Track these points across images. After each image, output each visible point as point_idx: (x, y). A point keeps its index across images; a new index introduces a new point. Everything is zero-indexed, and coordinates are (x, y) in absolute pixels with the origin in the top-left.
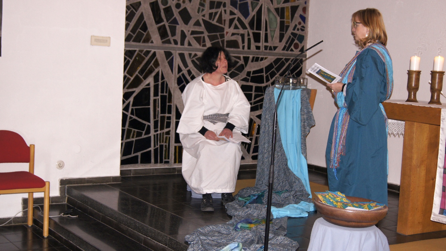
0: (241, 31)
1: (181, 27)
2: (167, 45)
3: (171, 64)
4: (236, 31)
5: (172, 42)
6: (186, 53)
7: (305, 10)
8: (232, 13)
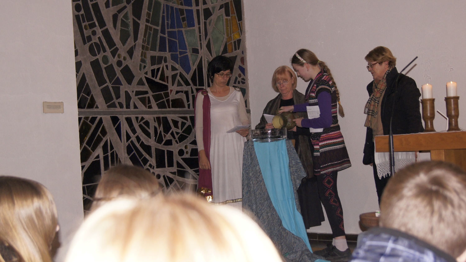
0: (185, 88)
1: (125, 87)
2: (112, 109)
3: (118, 130)
4: (179, 89)
5: (117, 105)
6: (133, 117)
7: (243, 60)
8: (174, 69)
